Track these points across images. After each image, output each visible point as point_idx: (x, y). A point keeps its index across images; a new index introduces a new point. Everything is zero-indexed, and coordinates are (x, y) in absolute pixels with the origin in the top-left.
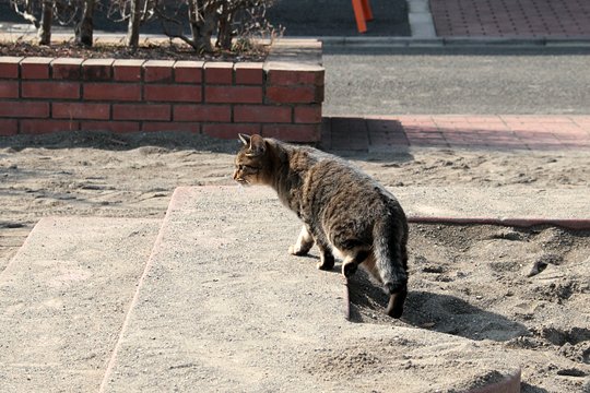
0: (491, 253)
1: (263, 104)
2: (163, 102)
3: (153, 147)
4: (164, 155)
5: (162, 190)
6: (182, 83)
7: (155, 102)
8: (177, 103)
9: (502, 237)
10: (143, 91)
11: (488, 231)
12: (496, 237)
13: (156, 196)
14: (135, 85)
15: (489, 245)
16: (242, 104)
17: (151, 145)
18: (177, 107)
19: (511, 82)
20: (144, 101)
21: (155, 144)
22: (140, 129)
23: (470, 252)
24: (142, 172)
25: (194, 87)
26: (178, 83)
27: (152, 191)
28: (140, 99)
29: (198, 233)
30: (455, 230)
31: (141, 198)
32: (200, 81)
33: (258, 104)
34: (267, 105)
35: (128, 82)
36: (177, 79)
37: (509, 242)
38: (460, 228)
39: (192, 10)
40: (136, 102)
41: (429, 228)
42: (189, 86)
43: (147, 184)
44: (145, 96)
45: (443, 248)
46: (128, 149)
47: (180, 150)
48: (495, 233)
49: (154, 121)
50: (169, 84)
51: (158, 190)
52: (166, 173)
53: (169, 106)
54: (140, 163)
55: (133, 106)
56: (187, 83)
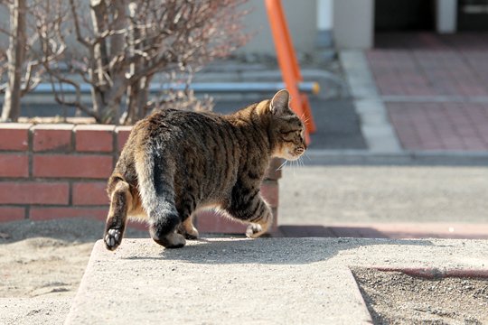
2: (58, 179)
3: (45, 239)
4: (61, 249)
5: (63, 284)
6: (86, 152)
7: (48, 179)
8: (79, 179)
10: (30, 163)
13: (55, 291)
14: (19, 155)
17: (42, 235)
18: (77, 185)
20: (31, 178)
21: (48, 235)
22: (27, 217)
24: (32, 267)
25: (102, 157)
26: (80, 152)
27: (48, 285)
28: (27, 175)
29: (140, 282)
31: (33, 294)
32: (111, 149)
35: (10, 151)
36: (78, 147)
39: (95, 67)
40: (21, 179)
41: (479, 285)
42: (94, 156)
43: (41, 279)
44: (34, 171)
46: (11, 242)
47: (83, 242)
49: (45, 205)
50: (67, 153)
51: (57, 284)
52: (65, 268)
53: (66, 184)
54: (28, 257)
55: (17, 184)
56: (92, 153)
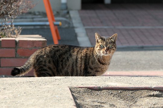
0: (148, 103)
1: (16, 57)
9: (153, 96)
11: (146, 93)
12: (150, 96)
15: (147, 100)
16: (5, 58)
19: (131, 60)
23: (138, 103)
30: (129, 93)
33: (13, 57)
34: (18, 58)
37: (157, 98)
38: (131, 92)
41: (115, 92)
45: (123, 102)
48: (150, 94)
